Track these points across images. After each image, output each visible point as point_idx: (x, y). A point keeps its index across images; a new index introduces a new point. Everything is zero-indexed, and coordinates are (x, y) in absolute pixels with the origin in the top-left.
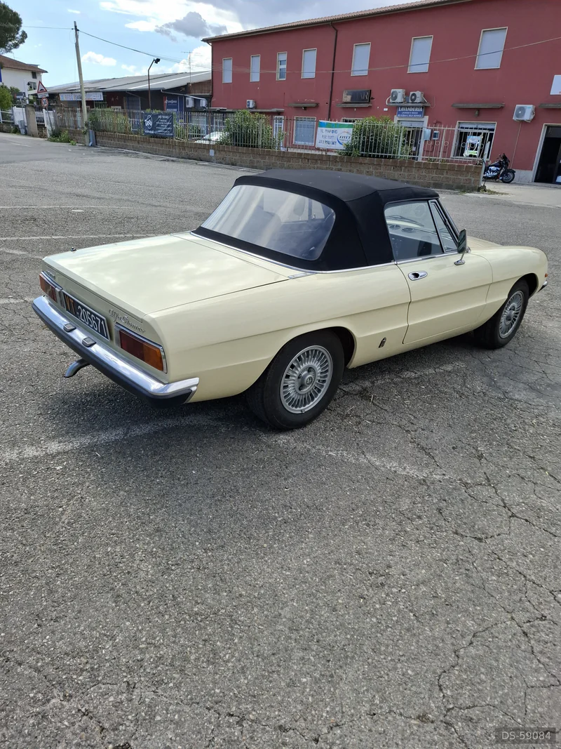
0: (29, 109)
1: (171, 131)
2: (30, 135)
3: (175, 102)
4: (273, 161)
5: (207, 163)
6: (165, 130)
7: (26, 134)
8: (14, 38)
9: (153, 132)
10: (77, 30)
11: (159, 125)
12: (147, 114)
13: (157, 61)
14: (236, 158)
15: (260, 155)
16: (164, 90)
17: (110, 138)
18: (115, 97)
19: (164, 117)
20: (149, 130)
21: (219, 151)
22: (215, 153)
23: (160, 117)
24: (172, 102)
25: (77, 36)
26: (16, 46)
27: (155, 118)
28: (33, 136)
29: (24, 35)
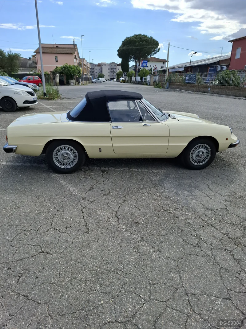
0: (151, 76)
1: (195, 81)
2: (150, 86)
3: (213, 69)
4: (236, 92)
5: (206, 94)
6: (193, 81)
7: (149, 85)
8: (154, 50)
9: (188, 82)
10: (169, 45)
11: (191, 79)
12: (187, 75)
13: (196, 53)
14: (220, 91)
15: (230, 89)
16: (208, 64)
17: (174, 85)
18: (189, 69)
19: (193, 75)
20: (187, 81)
21: (213, 88)
22: (211, 89)
23: (192, 75)
24: (212, 69)
25: (169, 47)
26: (155, 53)
27: (190, 76)
28: (151, 86)
29: (159, 49)
